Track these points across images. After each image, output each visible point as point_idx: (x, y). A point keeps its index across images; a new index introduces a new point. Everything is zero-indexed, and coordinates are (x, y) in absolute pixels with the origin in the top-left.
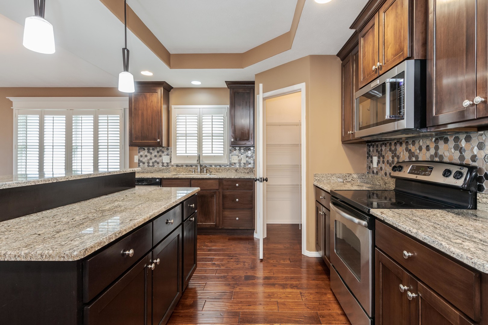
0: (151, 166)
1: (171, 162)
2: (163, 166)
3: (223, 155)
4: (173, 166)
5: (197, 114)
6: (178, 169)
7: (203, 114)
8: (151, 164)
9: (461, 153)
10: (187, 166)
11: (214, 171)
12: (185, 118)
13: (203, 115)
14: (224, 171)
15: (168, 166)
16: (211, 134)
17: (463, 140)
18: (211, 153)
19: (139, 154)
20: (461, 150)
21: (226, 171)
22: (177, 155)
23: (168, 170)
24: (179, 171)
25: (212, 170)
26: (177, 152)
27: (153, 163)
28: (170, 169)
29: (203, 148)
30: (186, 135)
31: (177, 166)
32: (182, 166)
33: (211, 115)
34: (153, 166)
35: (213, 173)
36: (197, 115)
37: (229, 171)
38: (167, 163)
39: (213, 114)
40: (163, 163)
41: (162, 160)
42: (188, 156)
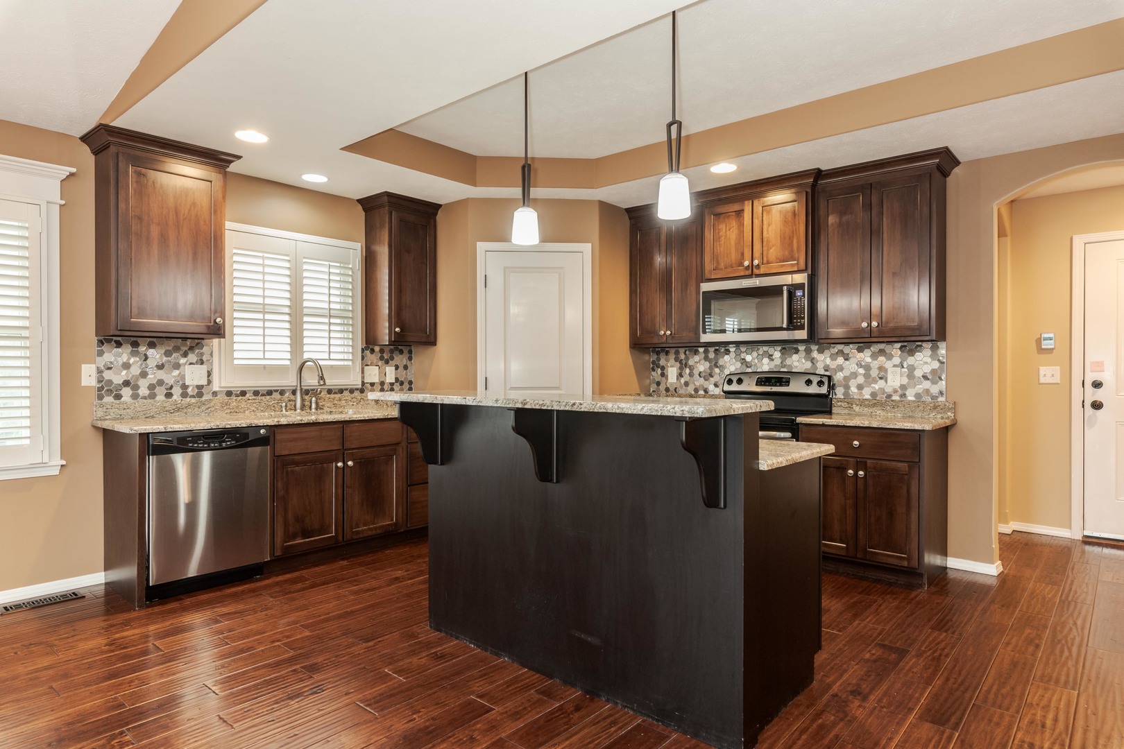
0: (145, 398)
1: (209, 382)
2: (184, 395)
3: (350, 363)
4: (215, 394)
5: (287, 255)
6: (234, 401)
7: (304, 258)
8: (143, 391)
9: (812, 362)
10: (256, 393)
11: (329, 405)
12: (260, 261)
13: (304, 260)
14: (351, 403)
15: (200, 395)
16: (328, 311)
17: (816, 352)
18: (328, 358)
19: (101, 362)
20: (813, 360)
21: (355, 404)
22: (236, 362)
23: (203, 408)
24: (237, 407)
25: (324, 403)
26: (236, 355)
27: (151, 387)
28: (212, 404)
29: (305, 346)
30: (264, 308)
31: (229, 394)
32: (243, 393)
33: (327, 263)
34: (152, 396)
35: (326, 409)
36: (287, 258)
37: (361, 403)
38: (200, 387)
39: (332, 262)
40: (184, 387)
41: (183, 377)
42: (264, 367)
